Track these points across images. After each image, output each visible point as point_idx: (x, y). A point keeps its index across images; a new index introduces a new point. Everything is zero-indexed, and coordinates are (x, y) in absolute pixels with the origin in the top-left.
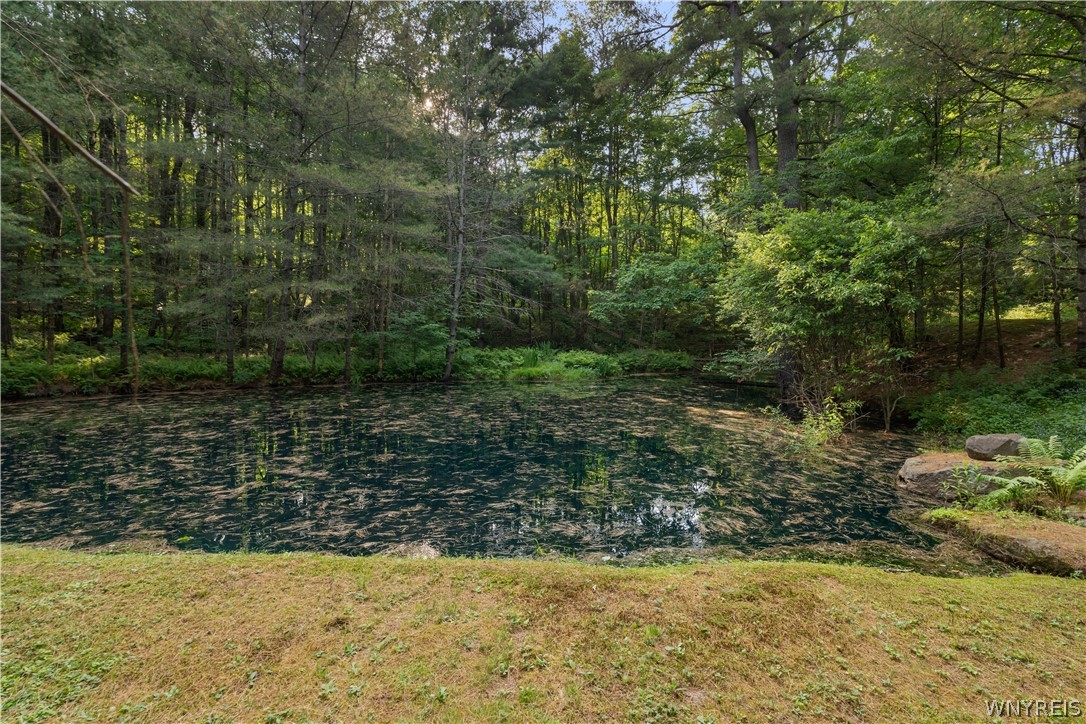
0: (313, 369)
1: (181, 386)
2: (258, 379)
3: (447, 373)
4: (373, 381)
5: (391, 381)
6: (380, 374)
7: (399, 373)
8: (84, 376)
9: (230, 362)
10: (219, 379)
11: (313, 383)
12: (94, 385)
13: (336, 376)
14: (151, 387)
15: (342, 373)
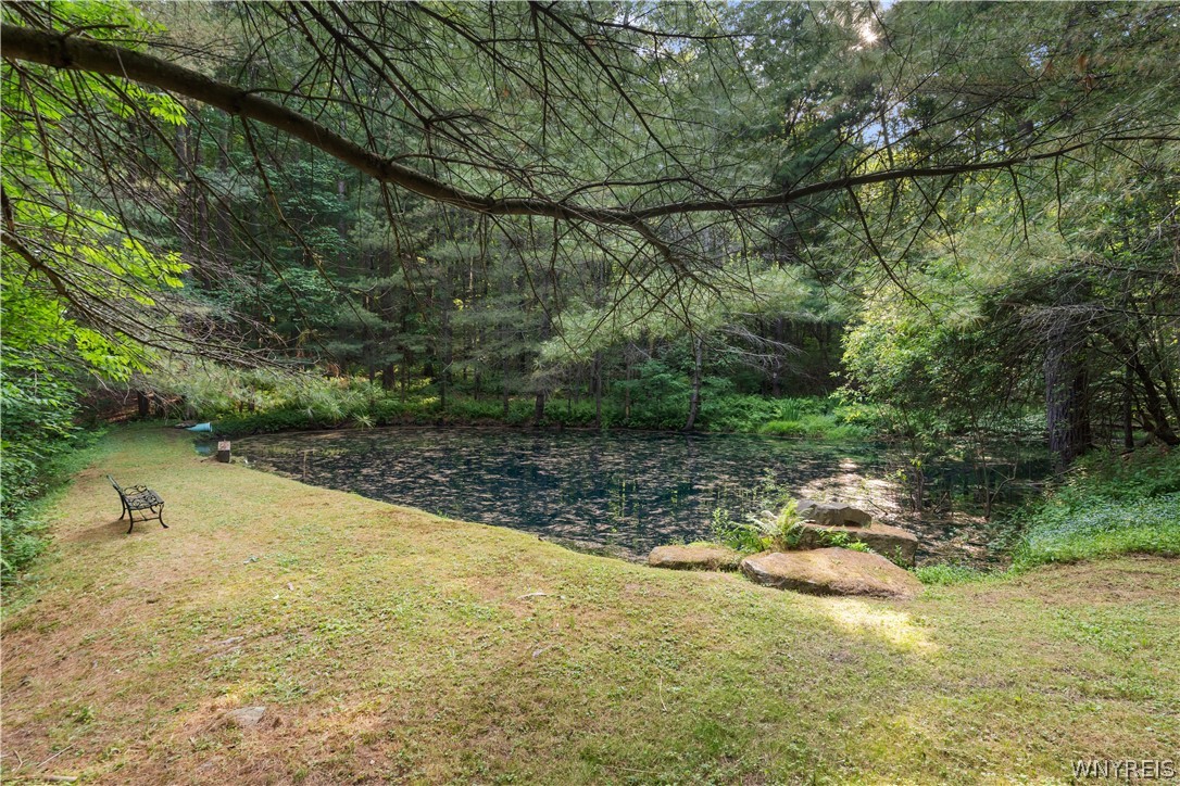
0: (570, 412)
1: (474, 422)
2: (526, 420)
3: (690, 423)
4: (620, 426)
5: (635, 428)
6: (625, 421)
7: (643, 421)
8: (419, 412)
9: (506, 405)
10: (498, 418)
11: (568, 426)
12: (424, 418)
13: (588, 421)
14: (456, 422)
15: (593, 417)
